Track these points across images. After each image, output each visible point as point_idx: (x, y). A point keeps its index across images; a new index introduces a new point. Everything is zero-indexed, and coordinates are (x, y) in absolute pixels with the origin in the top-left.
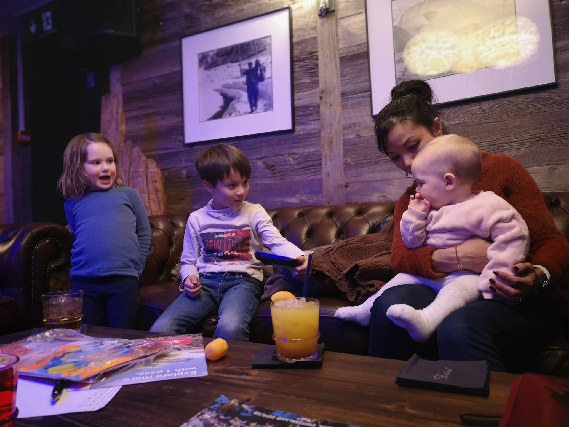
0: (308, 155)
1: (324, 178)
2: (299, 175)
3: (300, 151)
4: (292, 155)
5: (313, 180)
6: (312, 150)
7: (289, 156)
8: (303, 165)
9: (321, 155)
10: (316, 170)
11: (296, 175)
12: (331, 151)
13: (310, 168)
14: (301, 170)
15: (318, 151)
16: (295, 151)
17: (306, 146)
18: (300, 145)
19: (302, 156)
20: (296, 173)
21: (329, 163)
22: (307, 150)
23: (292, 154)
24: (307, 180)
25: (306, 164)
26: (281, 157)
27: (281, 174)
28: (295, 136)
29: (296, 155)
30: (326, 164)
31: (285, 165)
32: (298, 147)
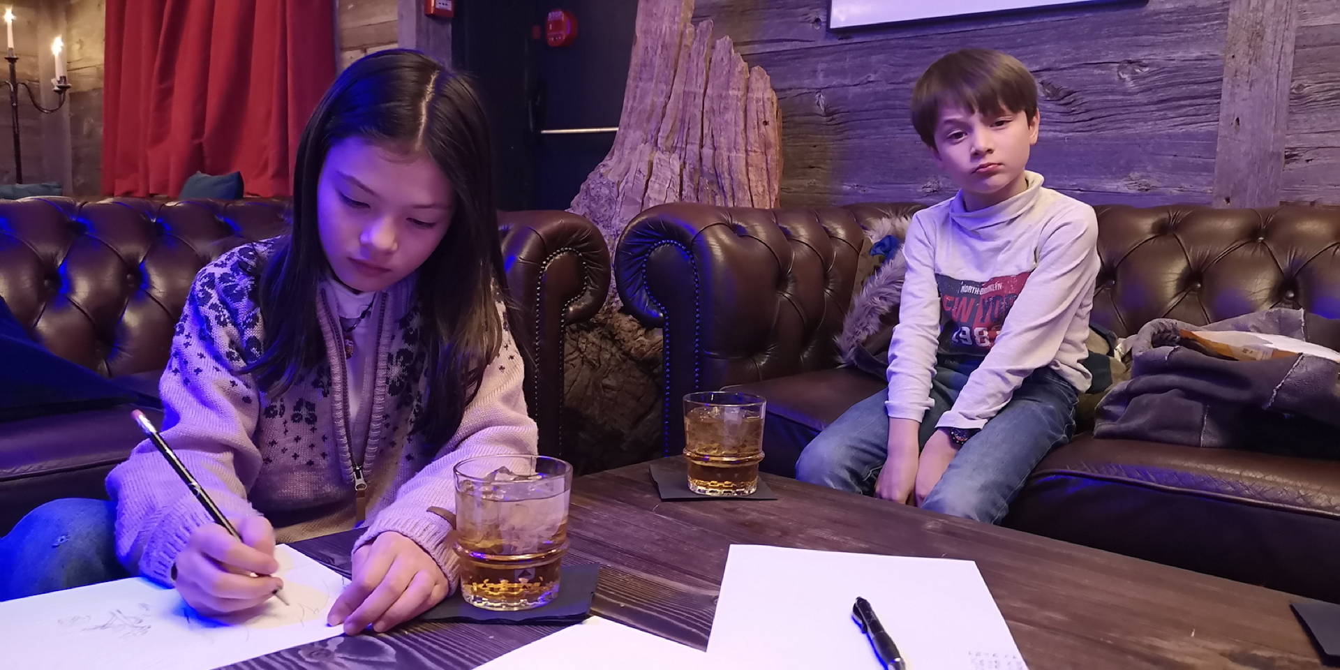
0: (1178, 69)
1: (1222, 132)
2: (1146, 121)
3: (1159, 56)
4: (1130, 67)
5: (1189, 135)
6: (1196, 53)
7: (1120, 68)
8: (1161, 95)
9: (1221, 69)
10: (1198, 110)
11: (1137, 120)
12: (1255, 59)
13: (1182, 103)
14: (1153, 108)
15: (1215, 58)
16: (1140, 55)
17: (1177, 44)
18: (1160, 39)
19: (1161, 70)
20: (1138, 116)
21: (1244, 92)
22: (1179, 54)
23: (1130, 62)
24: (1169, 136)
25: (1173, 92)
26: (1096, 72)
27: (1093, 114)
28: (1147, 16)
29: (1146, 66)
30: (1233, 95)
31: (1106, 92)
32: (1153, 45)
